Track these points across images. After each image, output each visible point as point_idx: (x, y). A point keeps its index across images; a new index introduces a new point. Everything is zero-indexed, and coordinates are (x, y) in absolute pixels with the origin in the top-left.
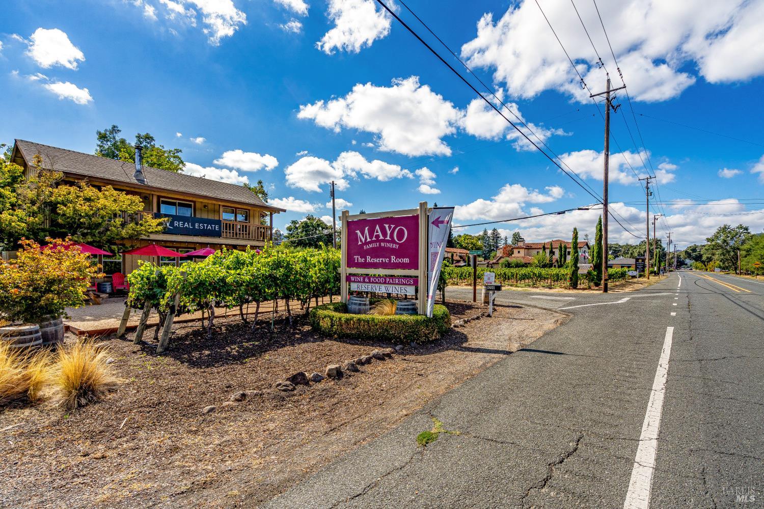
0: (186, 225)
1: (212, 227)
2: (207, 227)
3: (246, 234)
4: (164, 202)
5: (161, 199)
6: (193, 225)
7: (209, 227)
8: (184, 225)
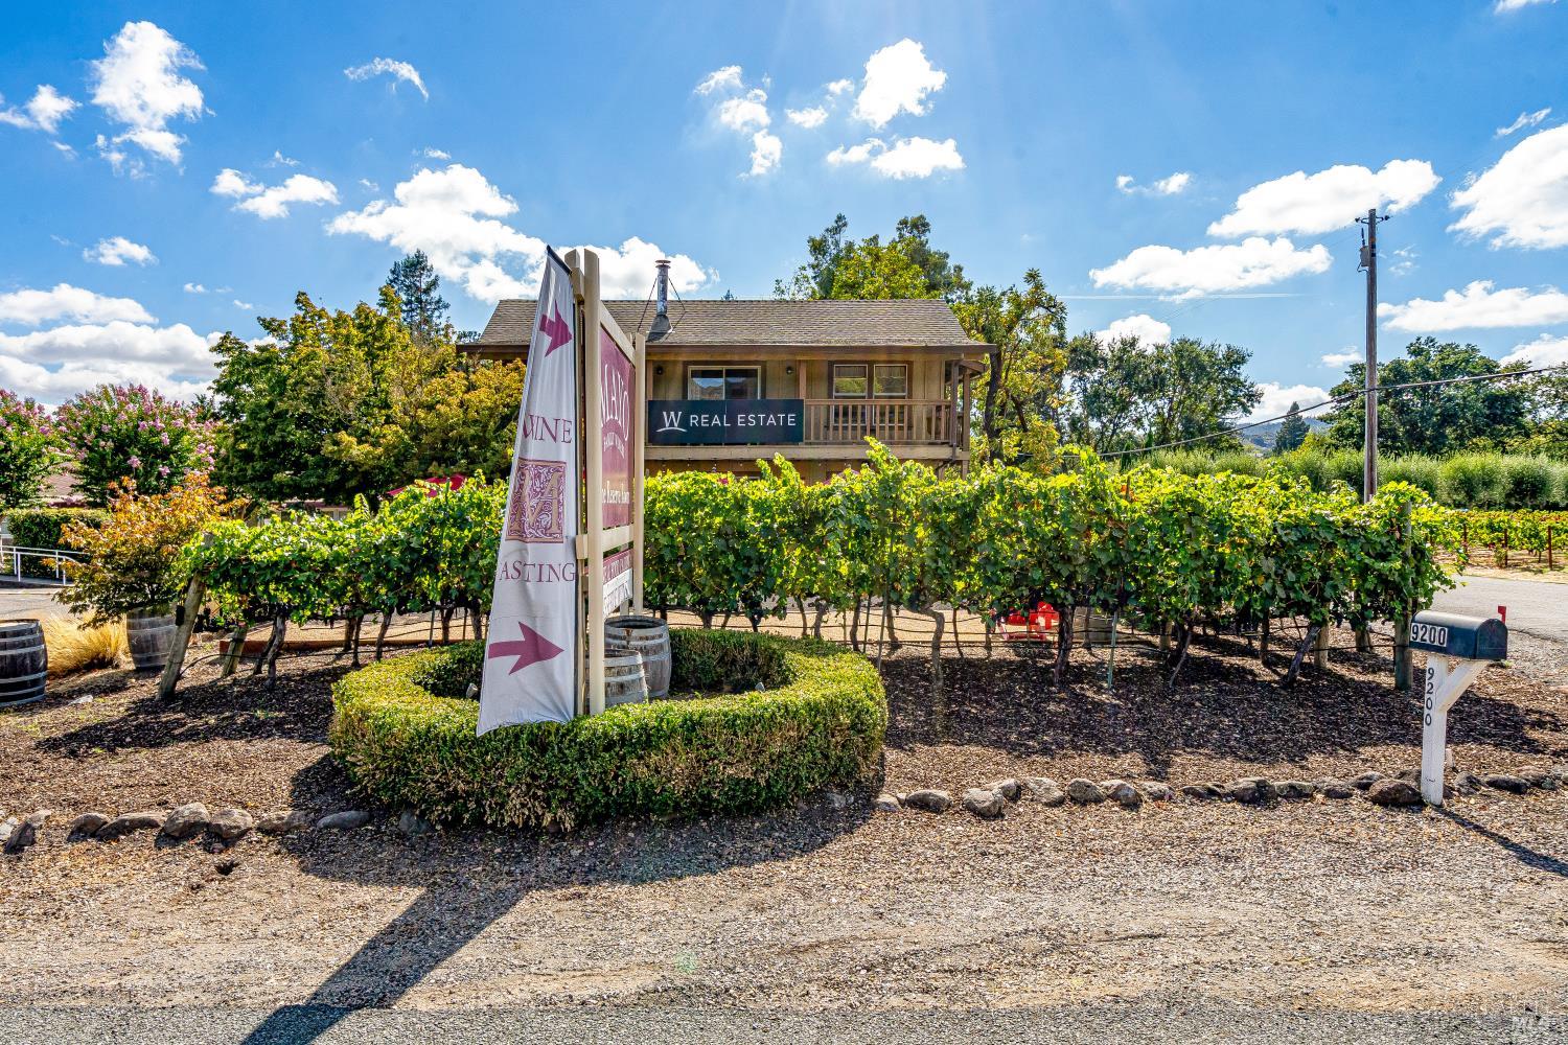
0: (716, 421)
1: (777, 419)
2: (765, 419)
3: (901, 428)
4: (695, 374)
5: (692, 368)
7: (771, 420)
8: (710, 422)
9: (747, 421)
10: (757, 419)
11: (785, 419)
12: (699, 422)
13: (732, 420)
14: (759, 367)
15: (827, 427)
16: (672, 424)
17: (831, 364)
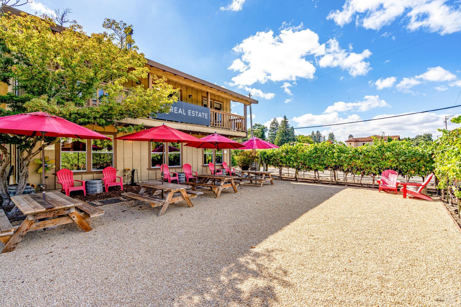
1: (202, 114)
6: (186, 112)
9: (192, 114)
11: (204, 115)
12: (173, 110)
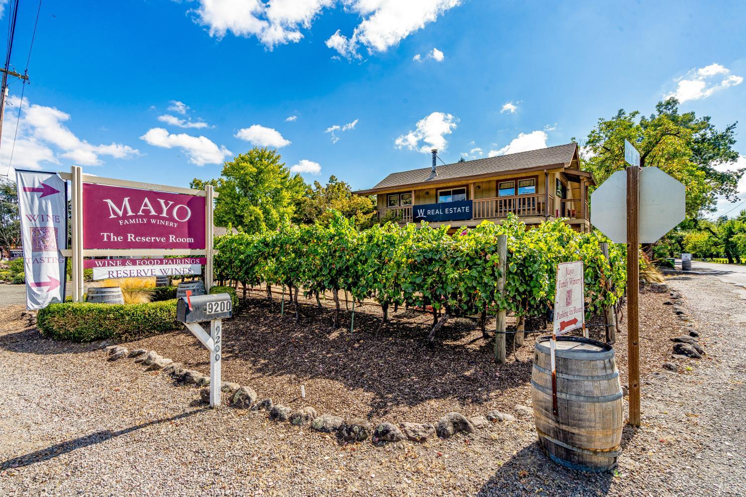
10: (453, 210)
11: (465, 209)
13: (443, 211)
14: (465, 188)
15: (496, 211)
16: (421, 215)
17: (497, 181)
